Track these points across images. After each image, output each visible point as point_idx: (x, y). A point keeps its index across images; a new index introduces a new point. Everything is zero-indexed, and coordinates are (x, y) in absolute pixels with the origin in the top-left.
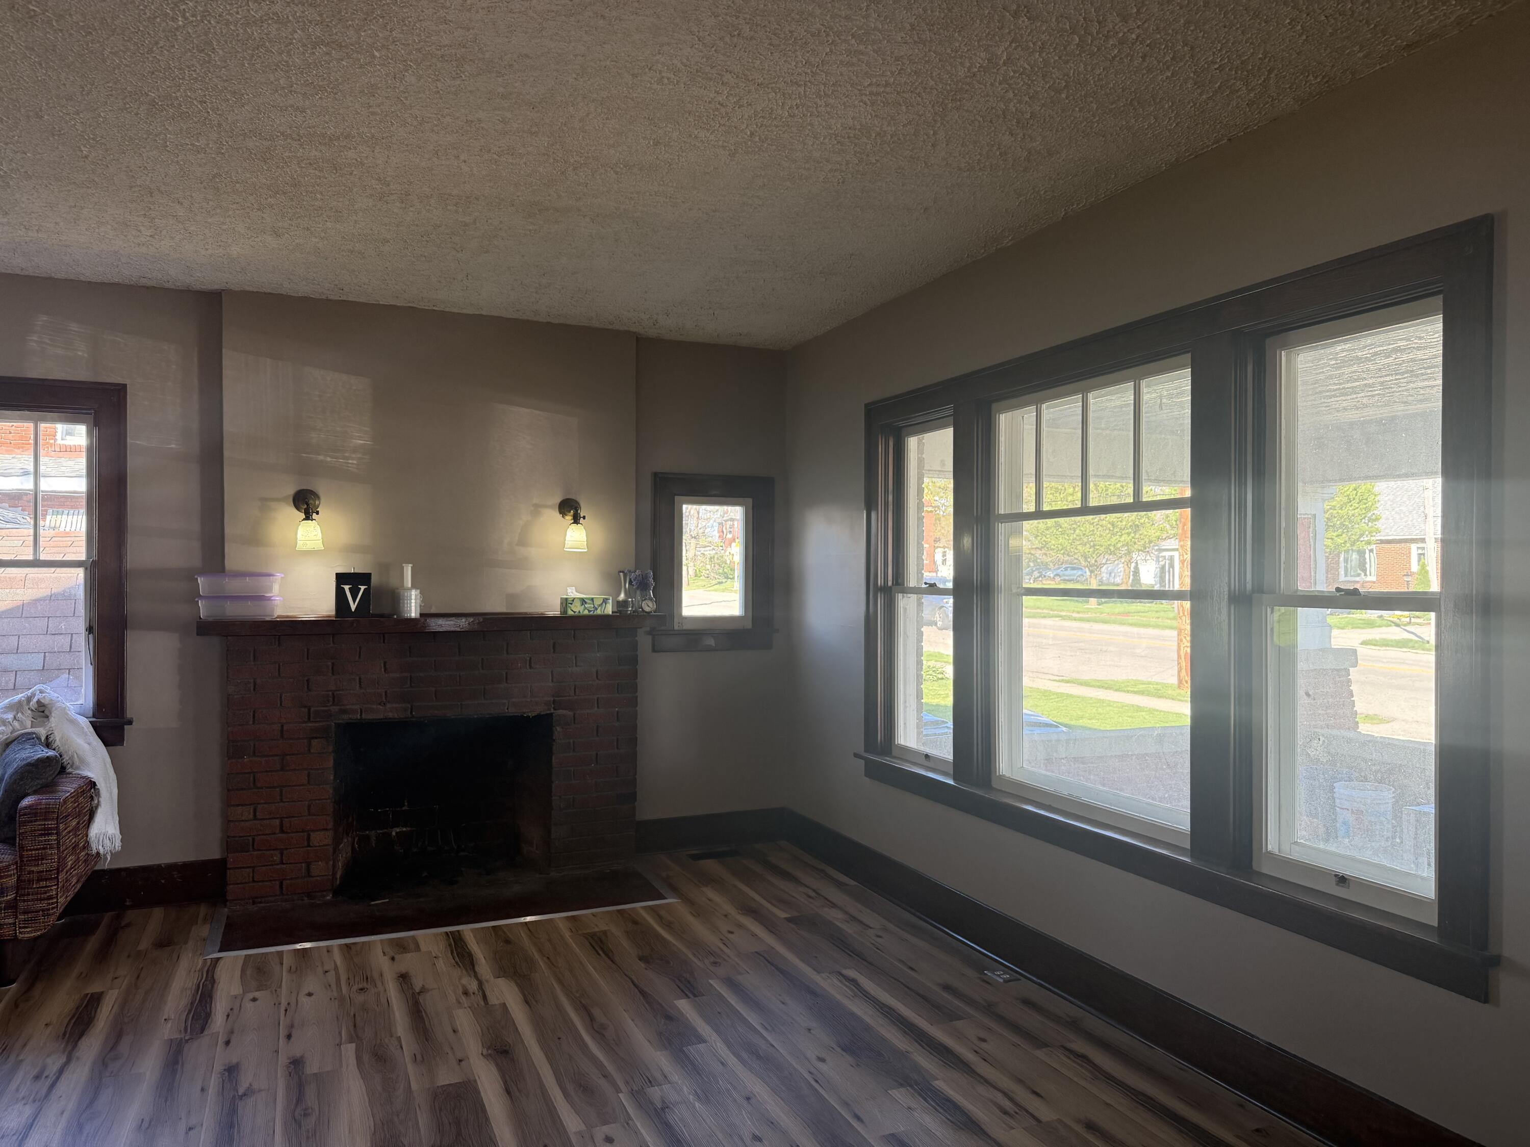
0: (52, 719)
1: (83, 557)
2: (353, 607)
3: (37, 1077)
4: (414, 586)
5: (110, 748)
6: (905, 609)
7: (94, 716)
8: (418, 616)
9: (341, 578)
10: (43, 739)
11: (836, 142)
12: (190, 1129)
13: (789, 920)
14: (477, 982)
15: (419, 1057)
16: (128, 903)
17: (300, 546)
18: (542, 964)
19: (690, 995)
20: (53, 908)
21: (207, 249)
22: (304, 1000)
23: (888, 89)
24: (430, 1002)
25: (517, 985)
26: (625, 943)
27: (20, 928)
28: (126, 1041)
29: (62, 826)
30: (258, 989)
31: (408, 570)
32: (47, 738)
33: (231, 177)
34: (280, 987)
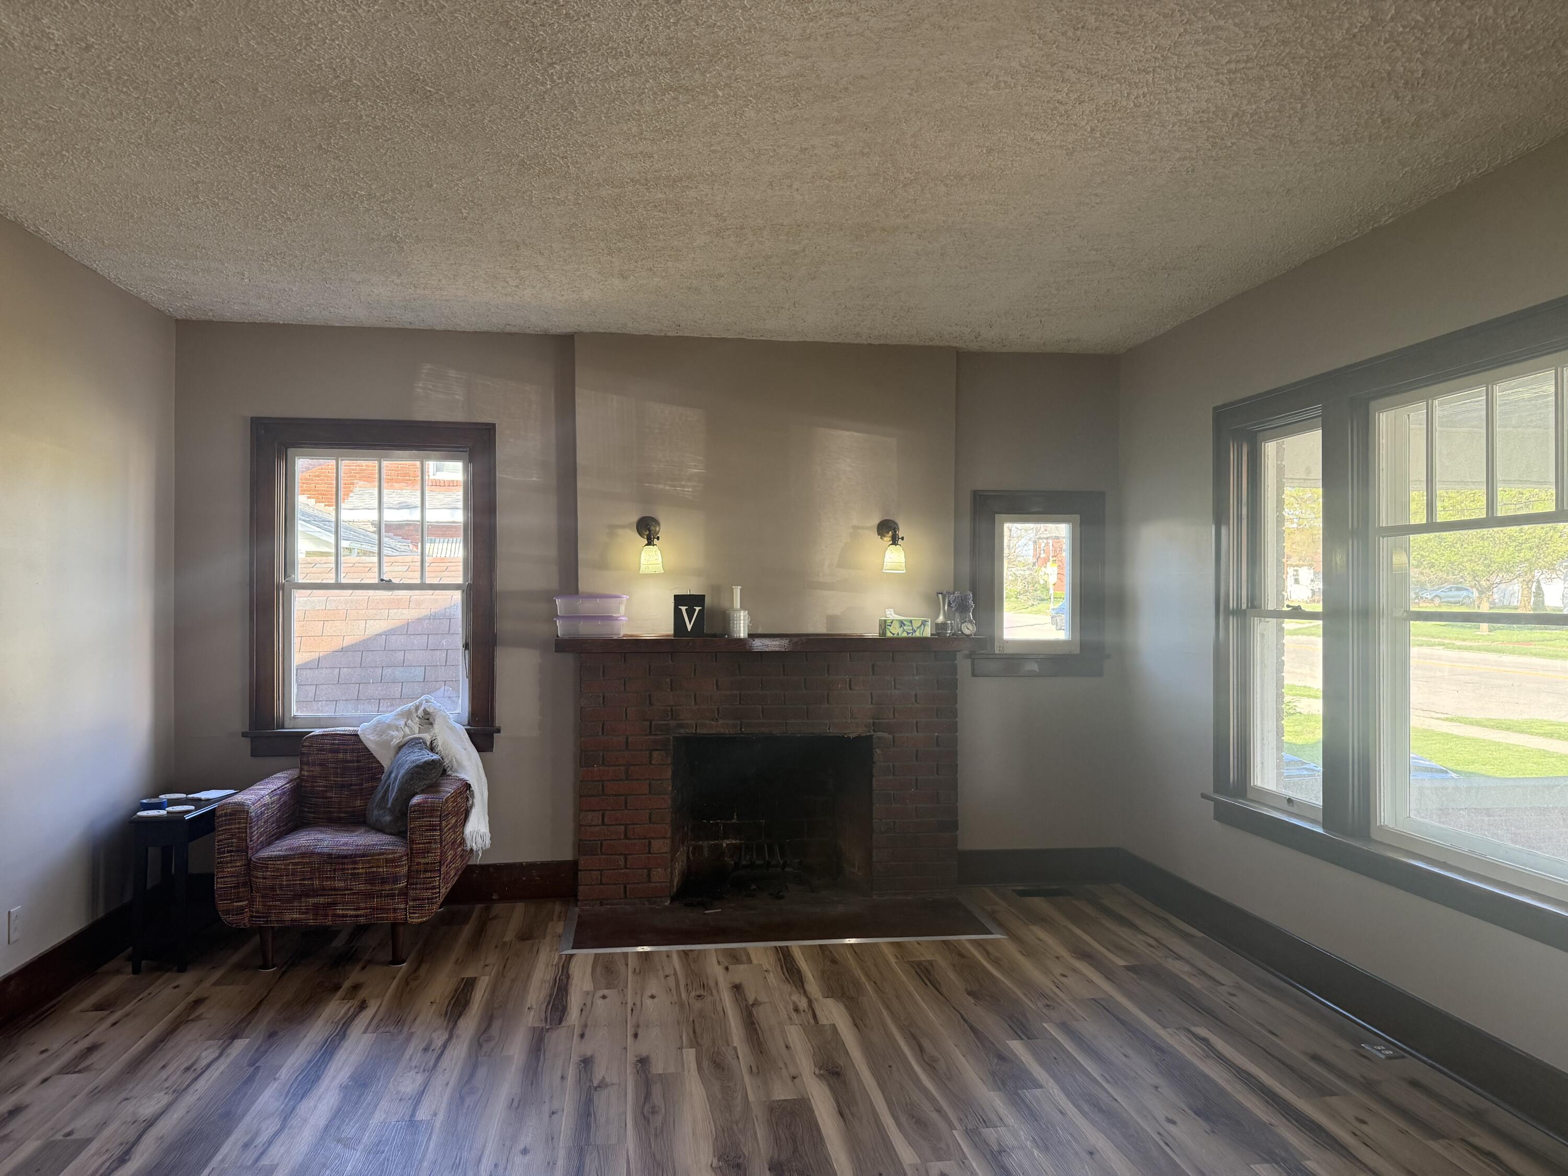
0: (436, 726)
1: (460, 580)
2: (689, 627)
3: (426, 1050)
4: (743, 607)
5: (482, 753)
6: (1263, 635)
7: (469, 724)
8: (746, 636)
9: (679, 600)
10: (428, 744)
11: (1186, 128)
12: (553, 1113)
13: (1128, 968)
14: (807, 1000)
15: (755, 1069)
16: (494, 897)
17: (643, 570)
18: (869, 988)
19: (1023, 1037)
20: (436, 897)
21: (563, 295)
22: (648, 1002)
23: (1249, 65)
24: (763, 1015)
25: (846, 1007)
26: (952, 975)
27: (410, 913)
28: (497, 1024)
29: (444, 823)
30: (608, 987)
31: (737, 591)
32: (431, 743)
33: (585, 226)
34: (626, 987)
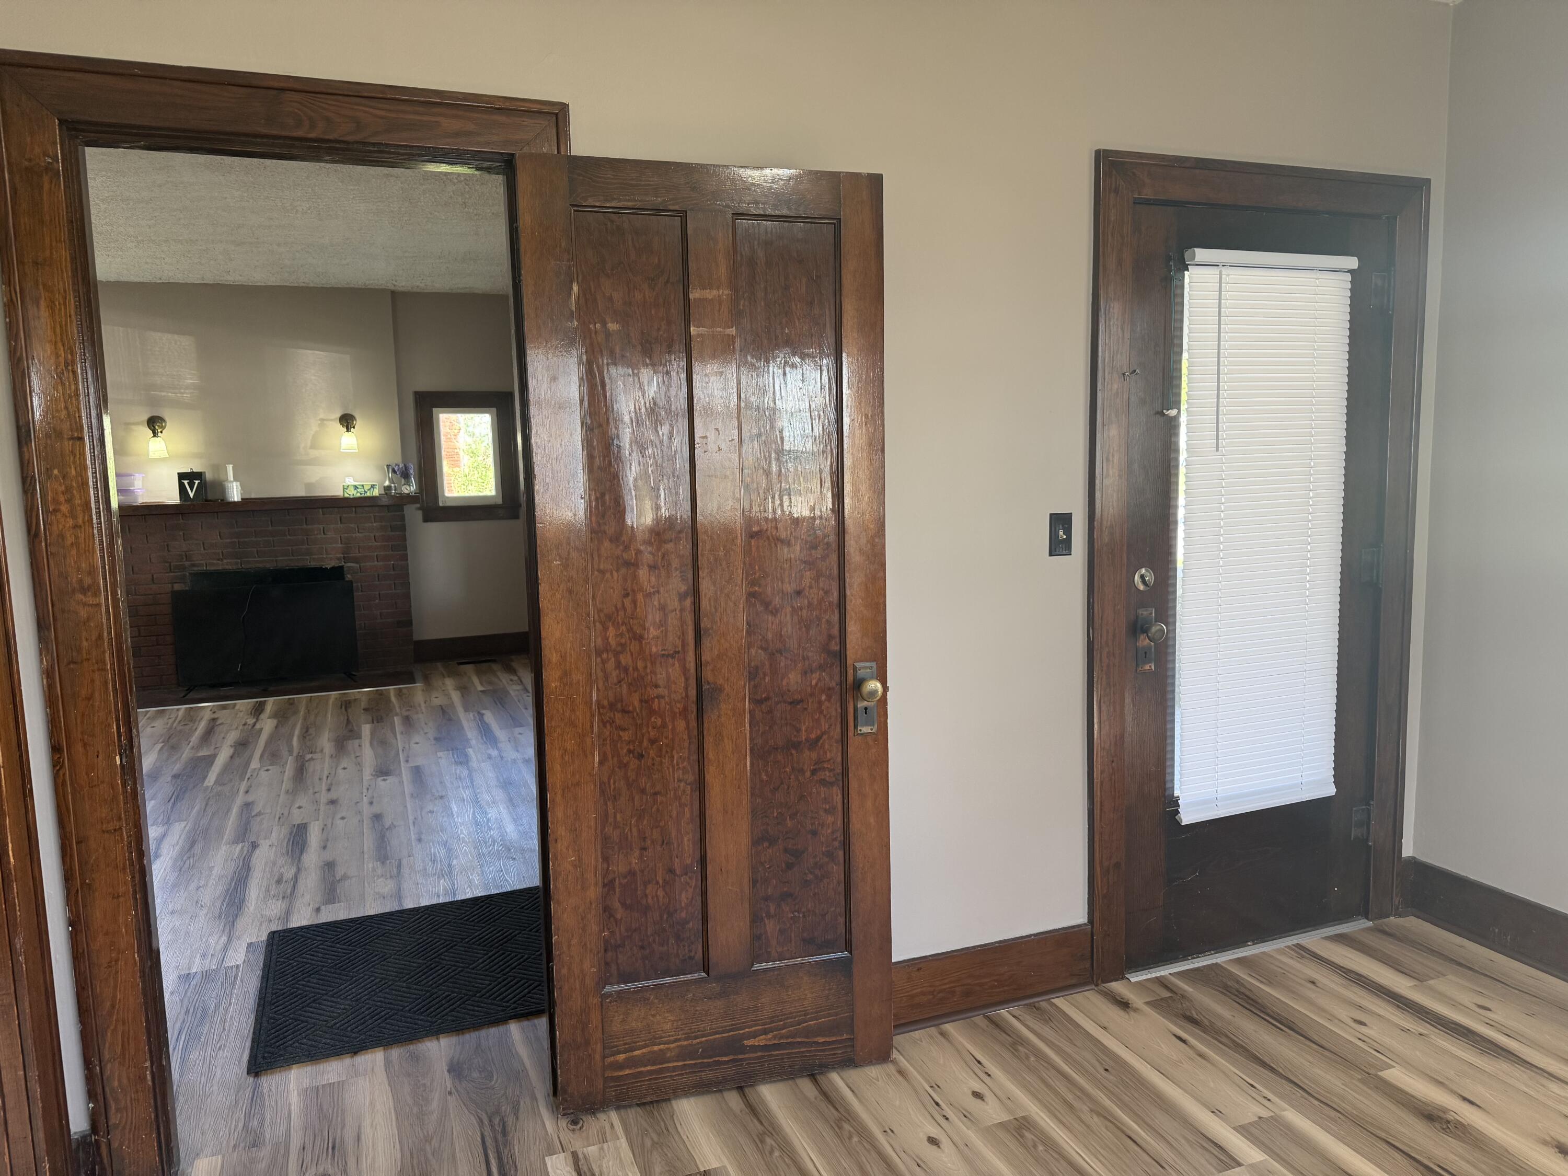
2: (192, 495)
4: (235, 479)
8: (240, 500)
9: (182, 476)
13: (483, 691)
17: (152, 455)
26: (364, 705)
31: (230, 468)
